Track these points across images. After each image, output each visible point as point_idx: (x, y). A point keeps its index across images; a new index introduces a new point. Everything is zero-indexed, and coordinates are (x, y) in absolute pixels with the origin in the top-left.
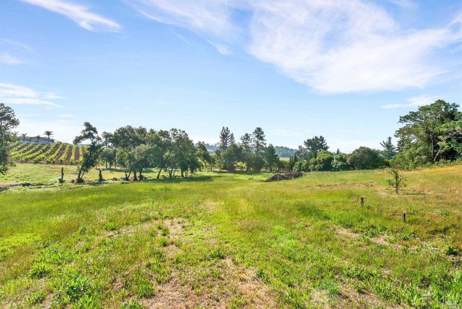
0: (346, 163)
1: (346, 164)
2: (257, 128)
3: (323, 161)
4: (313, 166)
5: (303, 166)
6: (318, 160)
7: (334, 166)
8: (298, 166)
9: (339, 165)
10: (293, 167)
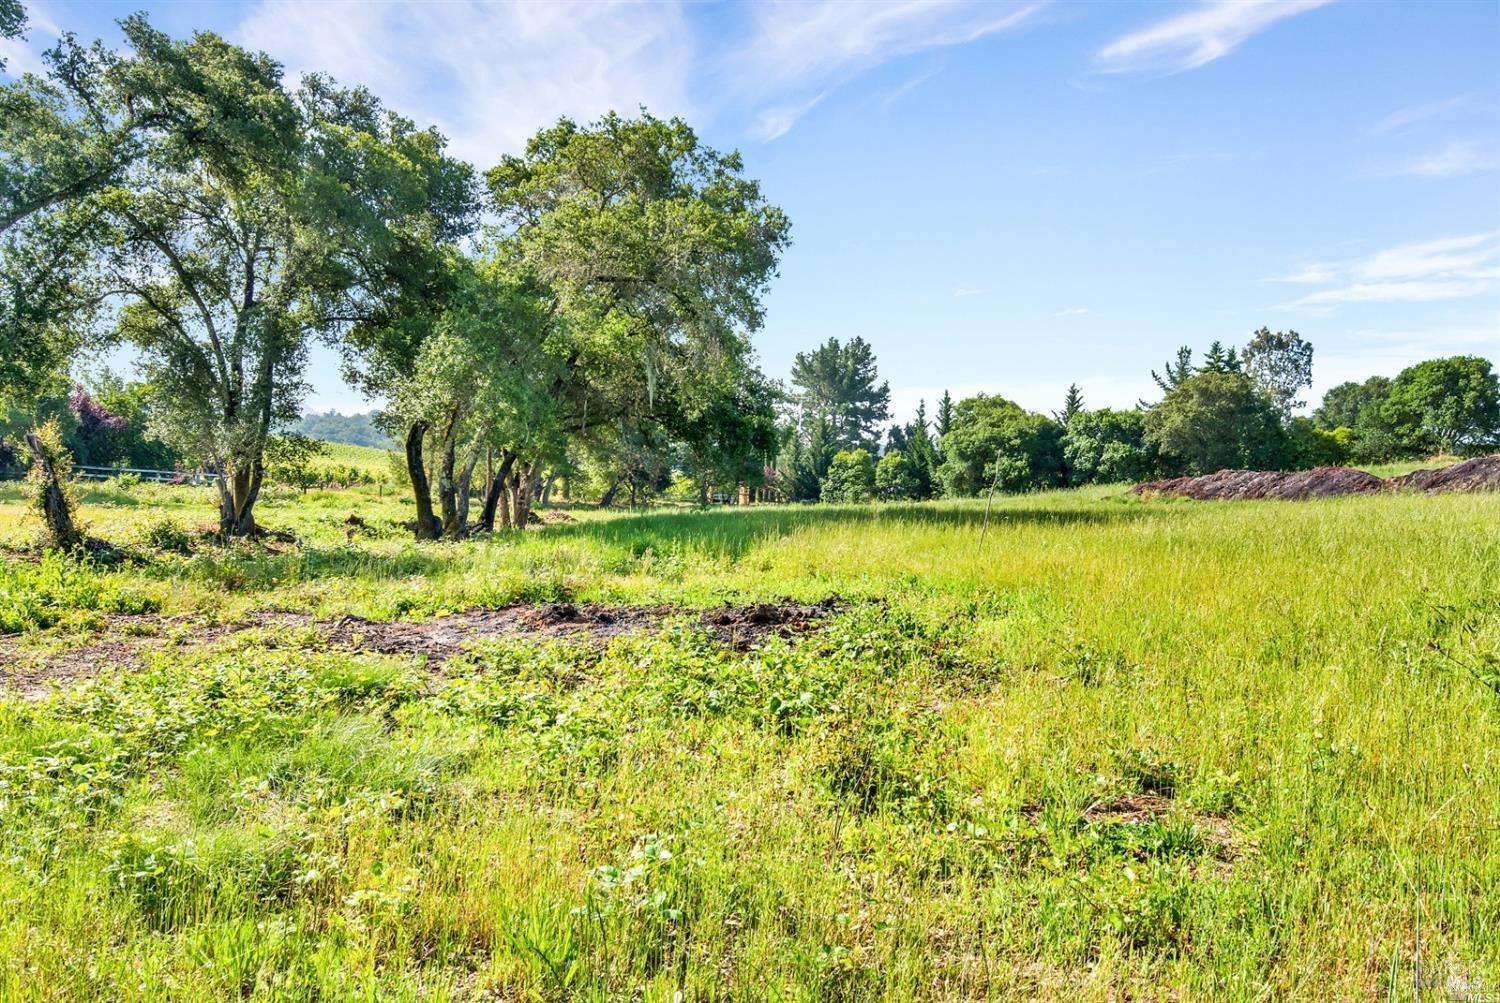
0: (1144, 446)
1: (1145, 450)
3: (1023, 442)
4: (968, 468)
5: (886, 472)
6: (989, 440)
7: (1082, 463)
8: (851, 472)
9: (1117, 456)
10: (821, 480)
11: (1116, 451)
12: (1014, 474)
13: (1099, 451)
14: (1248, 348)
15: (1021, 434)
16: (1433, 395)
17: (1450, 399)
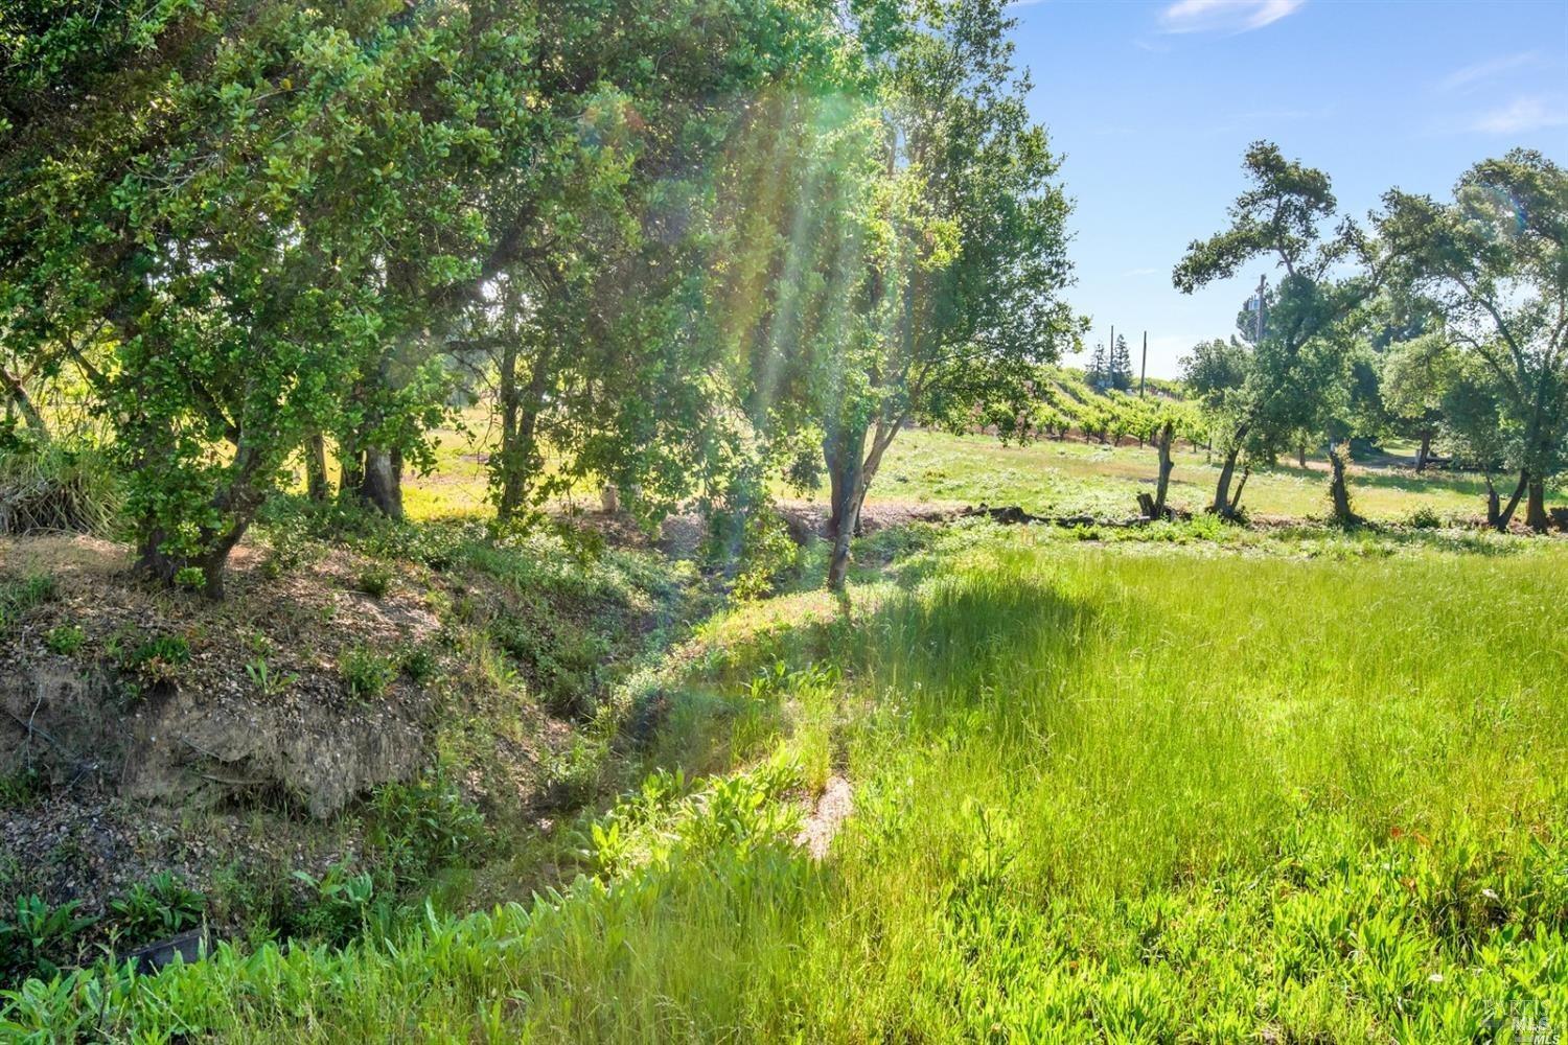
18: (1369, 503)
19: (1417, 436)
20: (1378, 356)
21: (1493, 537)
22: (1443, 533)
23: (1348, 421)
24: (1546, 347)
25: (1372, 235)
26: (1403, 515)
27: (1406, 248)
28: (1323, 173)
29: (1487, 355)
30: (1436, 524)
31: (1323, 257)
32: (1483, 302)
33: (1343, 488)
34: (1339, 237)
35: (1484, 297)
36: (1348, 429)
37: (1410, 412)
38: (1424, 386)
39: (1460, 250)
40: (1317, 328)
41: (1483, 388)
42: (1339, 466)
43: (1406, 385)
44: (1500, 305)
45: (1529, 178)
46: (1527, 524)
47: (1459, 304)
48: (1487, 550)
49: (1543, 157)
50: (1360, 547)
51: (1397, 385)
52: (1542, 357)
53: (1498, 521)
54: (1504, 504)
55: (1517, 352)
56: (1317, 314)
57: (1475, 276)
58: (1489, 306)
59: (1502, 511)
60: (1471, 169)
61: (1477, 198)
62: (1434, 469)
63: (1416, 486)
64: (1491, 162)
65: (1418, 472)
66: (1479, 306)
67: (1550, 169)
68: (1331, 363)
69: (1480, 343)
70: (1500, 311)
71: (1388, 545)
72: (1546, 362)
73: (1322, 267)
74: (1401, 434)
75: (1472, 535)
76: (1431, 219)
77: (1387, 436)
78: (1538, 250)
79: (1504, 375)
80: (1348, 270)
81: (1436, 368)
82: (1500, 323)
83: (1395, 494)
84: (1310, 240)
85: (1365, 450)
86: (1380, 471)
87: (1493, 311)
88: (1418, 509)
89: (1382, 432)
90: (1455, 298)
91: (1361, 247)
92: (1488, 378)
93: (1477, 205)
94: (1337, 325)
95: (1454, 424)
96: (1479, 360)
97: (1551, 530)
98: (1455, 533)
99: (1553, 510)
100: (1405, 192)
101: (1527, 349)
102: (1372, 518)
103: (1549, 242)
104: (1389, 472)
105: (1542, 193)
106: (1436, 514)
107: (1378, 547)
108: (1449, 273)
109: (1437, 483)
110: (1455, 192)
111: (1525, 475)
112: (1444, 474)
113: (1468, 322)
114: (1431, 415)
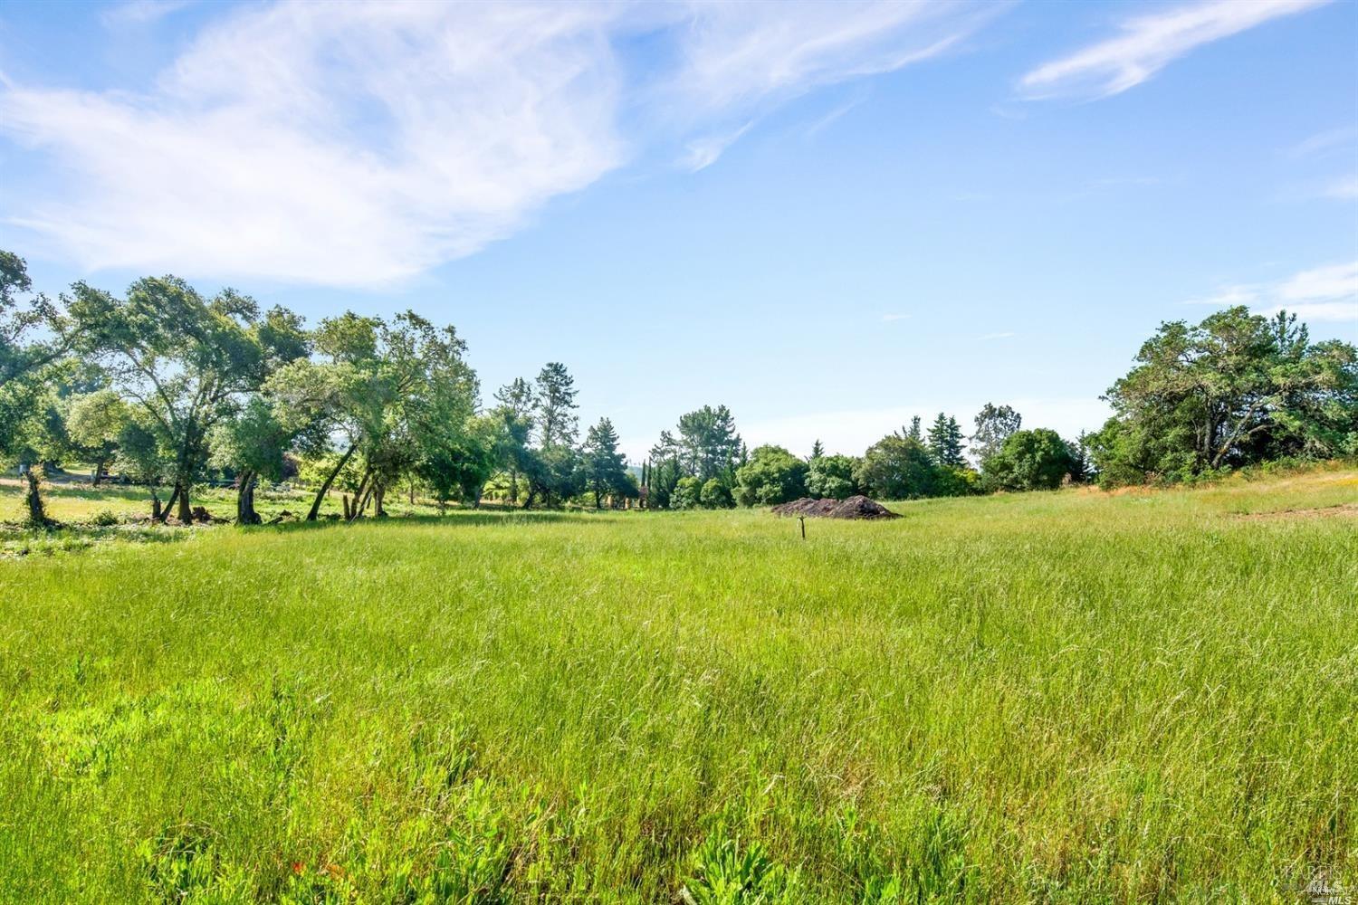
0: (850, 480)
1: (850, 483)
2: (550, 365)
3: (781, 476)
4: (748, 491)
5: (707, 491)
6: (763, 473)
7: (814, 490)
8: (687, 491)
9: (833, 486)
10: (671, 495)
11: (833, 482)
12: (772, 495)
13: (825, 482)
14: (979, 416)
15: (780, 470)
16: (1018, 453)
17: (1028, 456)
18: (57, 509)
19: (96, 460)
20: (60, 402)
21: (162, 529)
22: (123, 528)
23: (36, 448)
24: (190, 405)
25: (63, 313)
26: (89, 516)
27: (91, 325)
28: (20, 258)
29: (149, 407)
30: (115, 521)
31: (19, 322)
32: (147, 372)
33: (38, 499)
34: (34, 309)
35: (146, 369)
36: (37, 454)
37: (92, 443)
38: (104, 425)
39: (134, 333)
40: (14, 375)
41: (147, 429)
42: (34, 482)
43: (88, 423)
44: (158, 375)
45: (180, 295)
46: (179, 518)
47: (129, 371)
48: (159, 538)
49: (187, 284)
50: (62, 543)
51: (82, 422)
52: (188, 411)
53: (160, 517)
54: (164, 506)
55: (171, 407)
56: (14, 365)
57: (144, 352)
58: (150, 374)
59: (162, 511)
60: (139, 281)
61: (145, 300)
62: (107, 483)
63: (96, 496)
64: (152, 279)
65: (94, 485)
66: (143, 374)
67: (191, 292)
68: (27, 404)
69: (144, 398)
70: (159, 379)
71: (85, 540)
72: (191, 414)
73: (18, 329)
74: (81, 459)
75: (146, 528)
76: (111, 309)
77: (69, 460)
78: (185, 342)
79: (163, 422)
80: (42, 335)
81: (111, 413)
82: (159, 387)
83: (80, 502)
84: (7, 307)
85: (52, 470)
86: (63, 486)
87: (154, 378)
88: (100, 512)
89: (65, 457)
90: (126, 367)
91: (53, 319)
92: (150, 422)
93: (145, 305)
94: (32, 375)
95: (127, 451)
96: (144, 410)
97: (193, 522)
98: (131, 527)
99: (194, 509)
100: (90, 285)
101: (178, 405)
102: (63, 519)
103: (192, 338)
104: (71, 486)
105: (188, 307)
106: (115, 514)
107: (78, 542)
108: (121, 348)
109: (110, 493)
110: (129, 294)
111: (178, 486)
112: (115, 487)
113: (136, 383)
114: (109, 446)
